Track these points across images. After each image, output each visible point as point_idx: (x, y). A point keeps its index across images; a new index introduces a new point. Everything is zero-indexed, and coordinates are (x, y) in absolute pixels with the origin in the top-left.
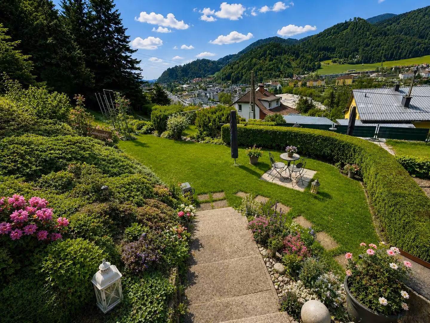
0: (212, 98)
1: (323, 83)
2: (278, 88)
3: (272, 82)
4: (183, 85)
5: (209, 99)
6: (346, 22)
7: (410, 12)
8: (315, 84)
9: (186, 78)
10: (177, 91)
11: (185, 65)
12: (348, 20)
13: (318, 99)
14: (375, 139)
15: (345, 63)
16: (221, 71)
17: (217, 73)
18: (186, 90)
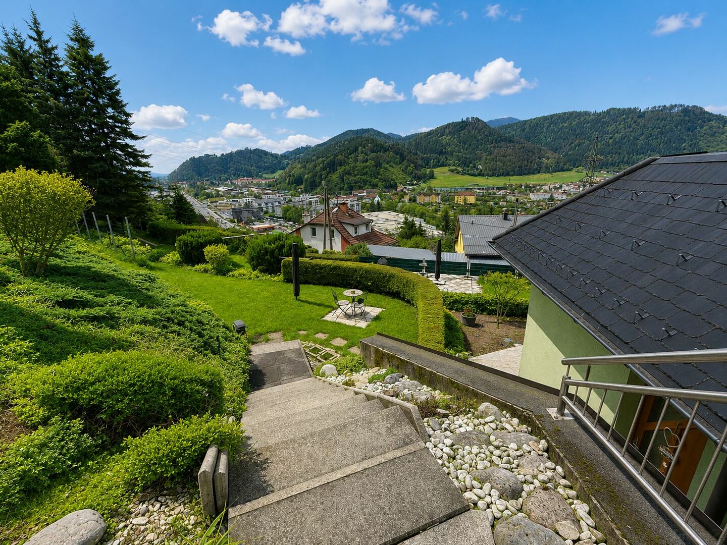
0: (270, 211)
1: (438, 199)
2: (375, 203)
3: (367, 192)
4: (218, 186)
5: (266, 212)
6: (463, 122)
7: (535, 119)
8: (427, 199)
9: (223, 177)
10: (209, 196)
11: (223, 155)
12: (465, 119)
13: (431, 221)
14: (468, 277)
15: (465, 173)
16: (287, 170)
17: (280, 172)
18: (224, 196)
